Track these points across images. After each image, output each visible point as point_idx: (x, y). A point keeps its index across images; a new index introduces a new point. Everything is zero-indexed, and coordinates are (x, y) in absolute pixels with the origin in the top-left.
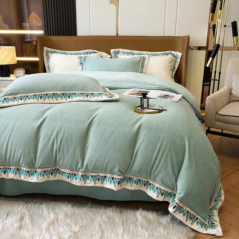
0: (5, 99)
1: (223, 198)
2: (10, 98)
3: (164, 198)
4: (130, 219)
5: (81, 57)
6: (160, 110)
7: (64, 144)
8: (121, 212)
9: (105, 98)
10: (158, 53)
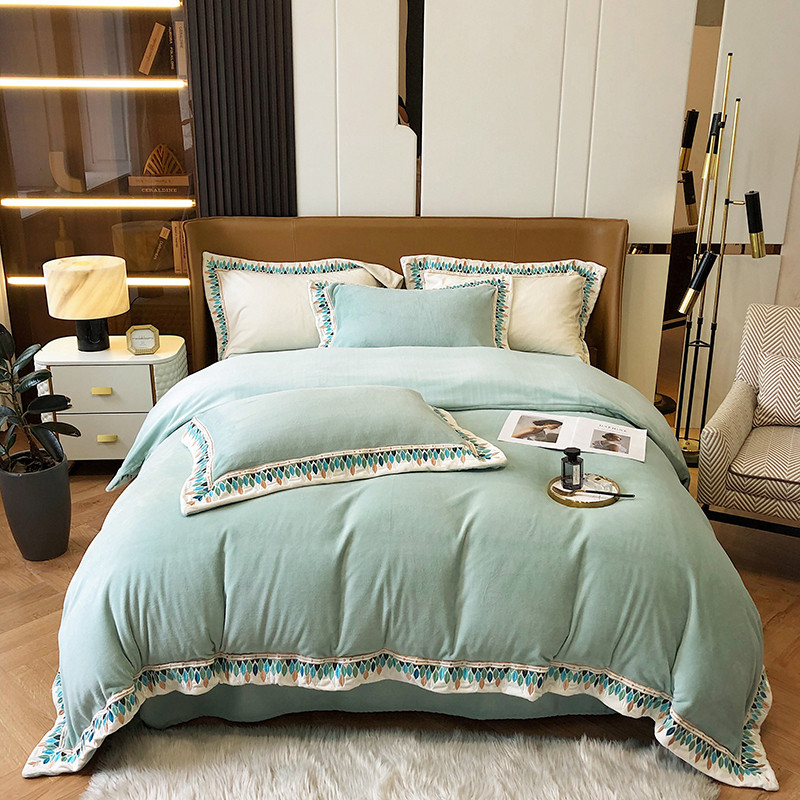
0: (230, 480)
1: (769, 699)
2: (242, 478)
3: (643, 711)
4: (565, 764)
5: (320, 287)
6: (615, 495)
7: (407, 599)
8: (539, 748)
9: (472, 462)
10: (538, 265)
